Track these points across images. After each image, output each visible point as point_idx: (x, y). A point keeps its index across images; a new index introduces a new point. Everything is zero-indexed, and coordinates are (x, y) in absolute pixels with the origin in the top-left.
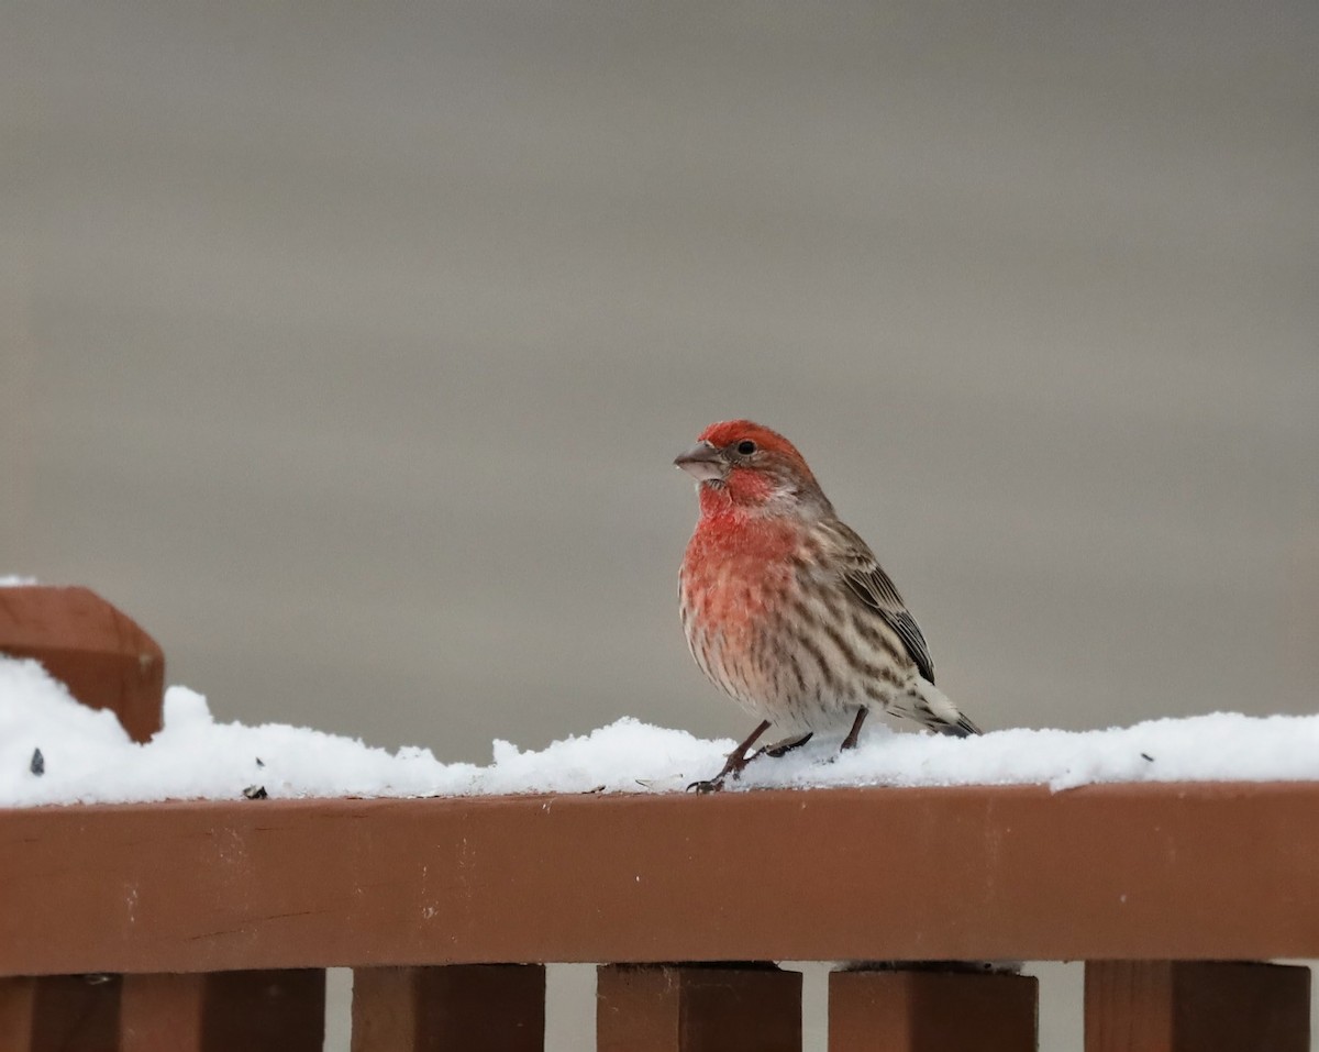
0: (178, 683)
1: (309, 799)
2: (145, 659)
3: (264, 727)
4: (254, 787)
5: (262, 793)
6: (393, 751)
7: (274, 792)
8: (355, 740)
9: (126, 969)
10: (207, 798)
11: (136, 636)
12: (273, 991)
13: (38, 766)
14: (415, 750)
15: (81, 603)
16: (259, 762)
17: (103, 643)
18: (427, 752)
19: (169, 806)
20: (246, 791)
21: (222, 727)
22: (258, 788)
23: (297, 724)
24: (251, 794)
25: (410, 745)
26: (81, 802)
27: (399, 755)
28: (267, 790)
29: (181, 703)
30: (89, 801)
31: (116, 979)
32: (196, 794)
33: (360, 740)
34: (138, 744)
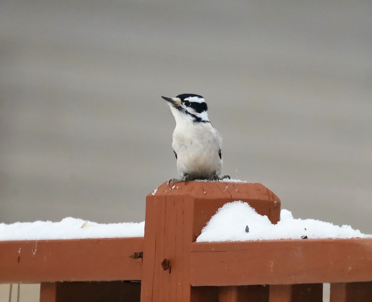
0: (284, 208)
1: (318, 239)
2: (275, 202)
3: (307, 220)
4: (304, 236)
5: (306, 237)
6: (341, 226)
7: (310, 237)
8: (331, 223)
9: (270, 283)
10: (292, 238)
11: (273, 196)
12: (309, 289)
13: (247, 230)
14: (346, 226)
15: (258, 187)
16: (305, 229)
17: (265, 198)
18: (350, 226)
19: (282, 241)
20: (302, 237)
21: (296, 220)
22: (305, 236)
23: (315, 219)
24: (303, 237)
25: (345, 224)
26: (258, 240)
27: (342, 227)
28: (307, 237)
29: (285, 213)
30: (261, 239)
31: (268, 286)
32: (289, 237)
33: (332, 223)
34: (274, 224)
